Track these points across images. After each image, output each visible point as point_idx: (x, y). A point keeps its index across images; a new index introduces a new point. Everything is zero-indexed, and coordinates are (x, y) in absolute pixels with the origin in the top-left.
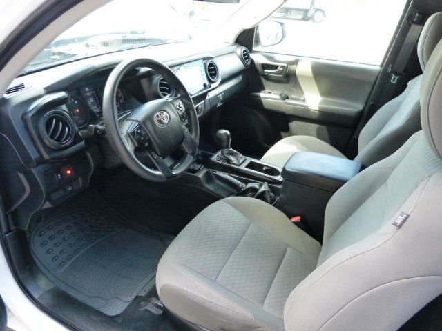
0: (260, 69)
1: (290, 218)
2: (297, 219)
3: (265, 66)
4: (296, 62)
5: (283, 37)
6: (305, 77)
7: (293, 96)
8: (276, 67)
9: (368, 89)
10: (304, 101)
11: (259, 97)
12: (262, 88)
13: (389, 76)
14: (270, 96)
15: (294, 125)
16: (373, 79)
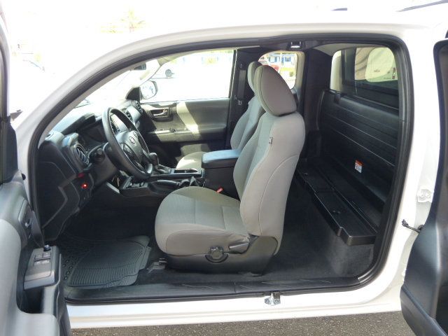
0: (150, 115)
1: (216, 191)
2: (221, 190)
3: (153, 112)
4: (175, 105)
5: (157, 91)
6: (184, 114)
7: (179, 129)
8: (162, 111)
9: (226, 113)
10: (187, 130)
11: (155, 134)
12: (154, 128)
13: (237, 101)
14: (162, 132)
15: (184, 149)
16: (227, 106)
